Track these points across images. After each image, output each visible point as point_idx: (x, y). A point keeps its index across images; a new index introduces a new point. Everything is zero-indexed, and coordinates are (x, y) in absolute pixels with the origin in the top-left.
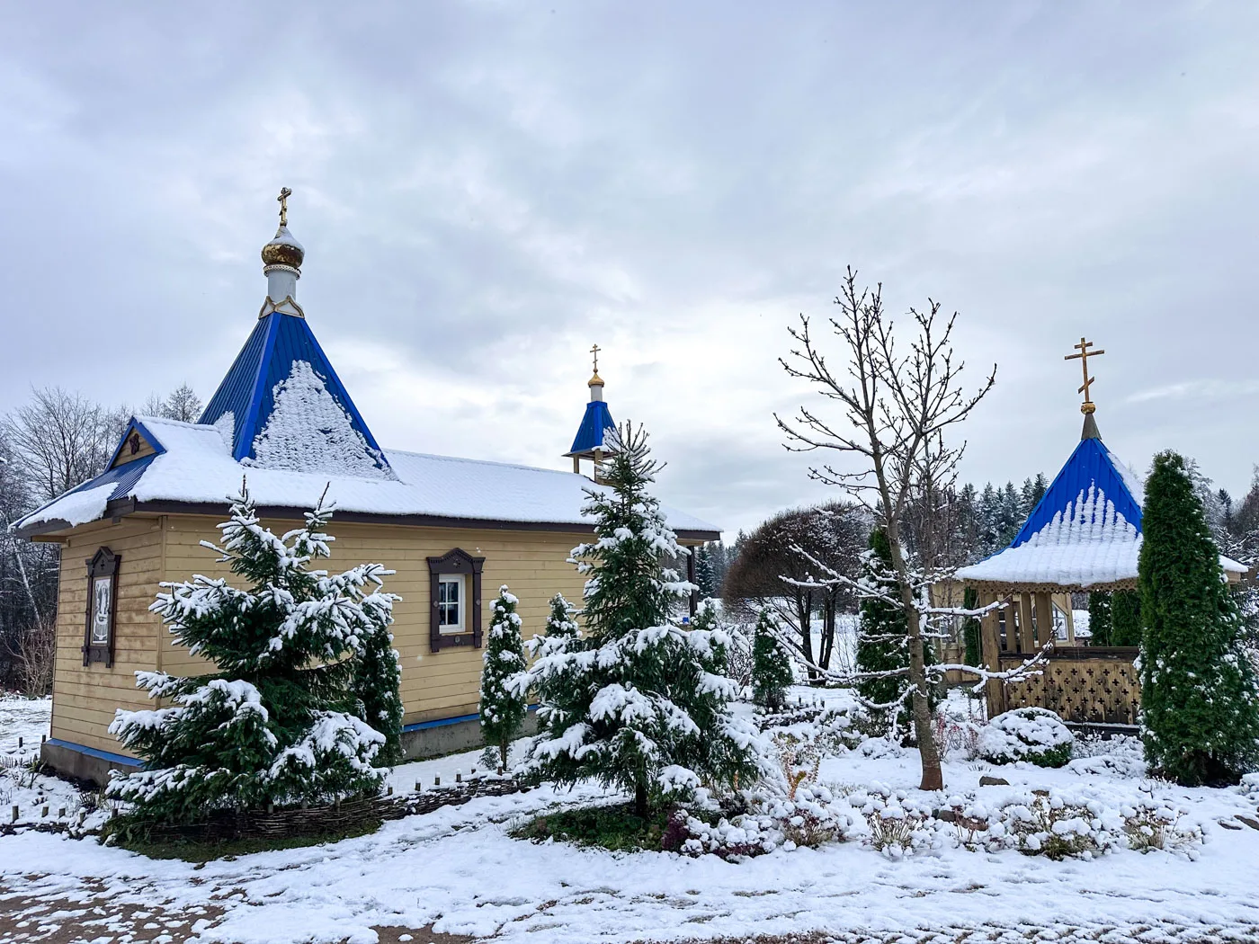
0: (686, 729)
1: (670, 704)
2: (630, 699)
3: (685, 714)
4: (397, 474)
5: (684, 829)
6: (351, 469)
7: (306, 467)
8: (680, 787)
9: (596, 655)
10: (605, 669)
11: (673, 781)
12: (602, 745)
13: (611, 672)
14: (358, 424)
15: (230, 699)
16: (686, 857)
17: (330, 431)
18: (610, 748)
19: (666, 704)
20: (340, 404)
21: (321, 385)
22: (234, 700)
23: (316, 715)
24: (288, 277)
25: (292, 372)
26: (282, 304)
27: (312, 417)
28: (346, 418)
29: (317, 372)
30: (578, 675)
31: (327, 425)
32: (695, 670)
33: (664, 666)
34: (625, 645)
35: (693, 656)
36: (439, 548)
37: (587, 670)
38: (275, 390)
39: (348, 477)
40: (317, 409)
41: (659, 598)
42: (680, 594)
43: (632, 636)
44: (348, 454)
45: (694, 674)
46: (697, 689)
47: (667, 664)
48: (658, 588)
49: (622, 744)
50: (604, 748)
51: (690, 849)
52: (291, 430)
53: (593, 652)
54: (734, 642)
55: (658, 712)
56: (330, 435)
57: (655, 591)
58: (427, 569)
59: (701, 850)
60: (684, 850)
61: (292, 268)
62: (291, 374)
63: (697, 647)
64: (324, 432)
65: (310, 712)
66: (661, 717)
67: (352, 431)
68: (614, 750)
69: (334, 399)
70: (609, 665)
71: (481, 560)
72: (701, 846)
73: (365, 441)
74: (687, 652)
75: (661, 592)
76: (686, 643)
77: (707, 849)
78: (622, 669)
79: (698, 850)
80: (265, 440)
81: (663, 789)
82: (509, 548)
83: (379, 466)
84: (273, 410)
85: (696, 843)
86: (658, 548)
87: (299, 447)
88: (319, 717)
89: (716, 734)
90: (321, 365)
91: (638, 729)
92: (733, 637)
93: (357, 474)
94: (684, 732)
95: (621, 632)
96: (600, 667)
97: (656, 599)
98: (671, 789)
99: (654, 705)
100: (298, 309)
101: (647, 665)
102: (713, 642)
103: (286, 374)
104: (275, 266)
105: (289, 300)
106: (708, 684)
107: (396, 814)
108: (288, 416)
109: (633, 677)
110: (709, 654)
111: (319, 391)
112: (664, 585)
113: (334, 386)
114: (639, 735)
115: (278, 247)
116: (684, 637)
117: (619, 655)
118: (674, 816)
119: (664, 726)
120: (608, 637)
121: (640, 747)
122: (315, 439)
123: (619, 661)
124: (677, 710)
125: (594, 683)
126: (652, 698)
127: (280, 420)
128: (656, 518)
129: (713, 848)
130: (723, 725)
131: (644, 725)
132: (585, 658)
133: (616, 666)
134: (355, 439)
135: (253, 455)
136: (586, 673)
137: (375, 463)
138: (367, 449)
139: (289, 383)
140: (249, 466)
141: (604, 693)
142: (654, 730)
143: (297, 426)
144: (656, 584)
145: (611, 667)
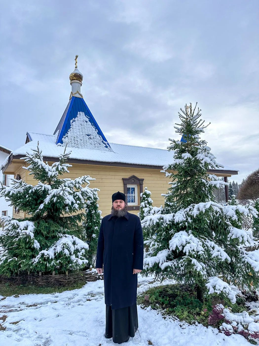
0: (222, 258)
1: (213, 243)
2: (188, 240)
3: (222, 250)
4: (113, 150)
5: (221, 316)
6: (96, 148)
7: (80, 147)
8: (219, 292)
9: (174, 216)
10: (178, 224)
11: (214, 287)
12: (175, 263)
13: (181, 225)
14: (100, 133)
15: (19, 228)
16: (223, 335)
17: (90, 135)
18: (180, 265)
19: (211, 243)
20: (94, 126)
21: (87, 120)
22: (21, 229)
23: (60, 236)
24: (77, 84)
25: (78, 115)
26: (76, 94)
27: (84, 130)
28: (96, 131)
29: (86, 116)
30: (164, 225)
31: (89, 133)
32: (228, 226)
33: (210, 223)
34: (188, 211)
35: (226, 218)
36: (127, 175)
37: (169, 223)
38: (71, 121)
39: (95, 150)
40: (86, 128)
41: (207, 188)
42: (218, 186)
43: (192, 207)
44: (96, 143)
45: (227, 228)
46: (228, 236)
47: (211, 222)
48: (206, 184)
49: (186, 264)
50: (176, 265)
51: (225, 329)
52: (76, 134)
53: (172, 214)
54: (250, 212)
55: (206, 248)
56: (90, 136)
57: (204, 185)
58: (123, 182)
59: (232, 331)
60: (221, 329)
61: (78, 81)
62: (77, 116)
63: (228, 214)
64: (88, 135)
65: (58, 235)
66: (208, 251)
67: (98, 135)
68: (182, 266)
69: (92, 124)
70: (180, 221)
71: (143, 180)
72: (232, 329)
73: (102, 139)
74: (223, 216)
75: (208, 186)
76: (222, 212)
77: (236, 331)
78: (186, 224)
79: (231, 331)
80: (67, 138)
81: (209, 291)
82: (153, 176)
83: (107, 147)
84: (70, 128)
85: (229, 327)
86: (205, 163)
87: (79, 140)
88: (61, 237)
89: (240, 261)
90: (88, 113)
91: (194, 257)
92: (249, 209)
93: (98, 150)
94: (221, 259)
95: (187, 205)
96: (175, 222)
97: (205, 189)
98: (213, 292)
99: (203, 244)
100: (81, 95)
101: (200, 222)
102: (237, 212)
103: (75, 116)
104: (73, 81)
105: (78, 92)
106: (235, 233)
107: (93, 279)
108: (75, 130)
109: (192, 228)
110: (235, 218)
111: (86, 122)
112: (209, 182)
113: (92, 121)
114: (194, 261)
115: (74, 74)
116: (221, 209)
117: (185, 217)
118: (215, 307)
119: (210, 255)
120: (181, 207)
121: (195, 267)
122: (84, 138)
123: (185, 219)
124: (217, 247)
125: (172, 230)
126: (203, 240)
127: (72, 131)
128: (205, 150)
129: (239, 330)
130: (244, 255)
131: (197, 255)
132: (168, 217)
133: (183, 222)
134: (99, 138)
135: (62, 142)
136: (168, 224)
137: (105, 146)
138: (102, 141)
139: (76, 119)
140: (60, 146)
141: (177, 236)
142: (204, 257)
143: (78, 133)
144: (205, 182)
145: (181, 222)
